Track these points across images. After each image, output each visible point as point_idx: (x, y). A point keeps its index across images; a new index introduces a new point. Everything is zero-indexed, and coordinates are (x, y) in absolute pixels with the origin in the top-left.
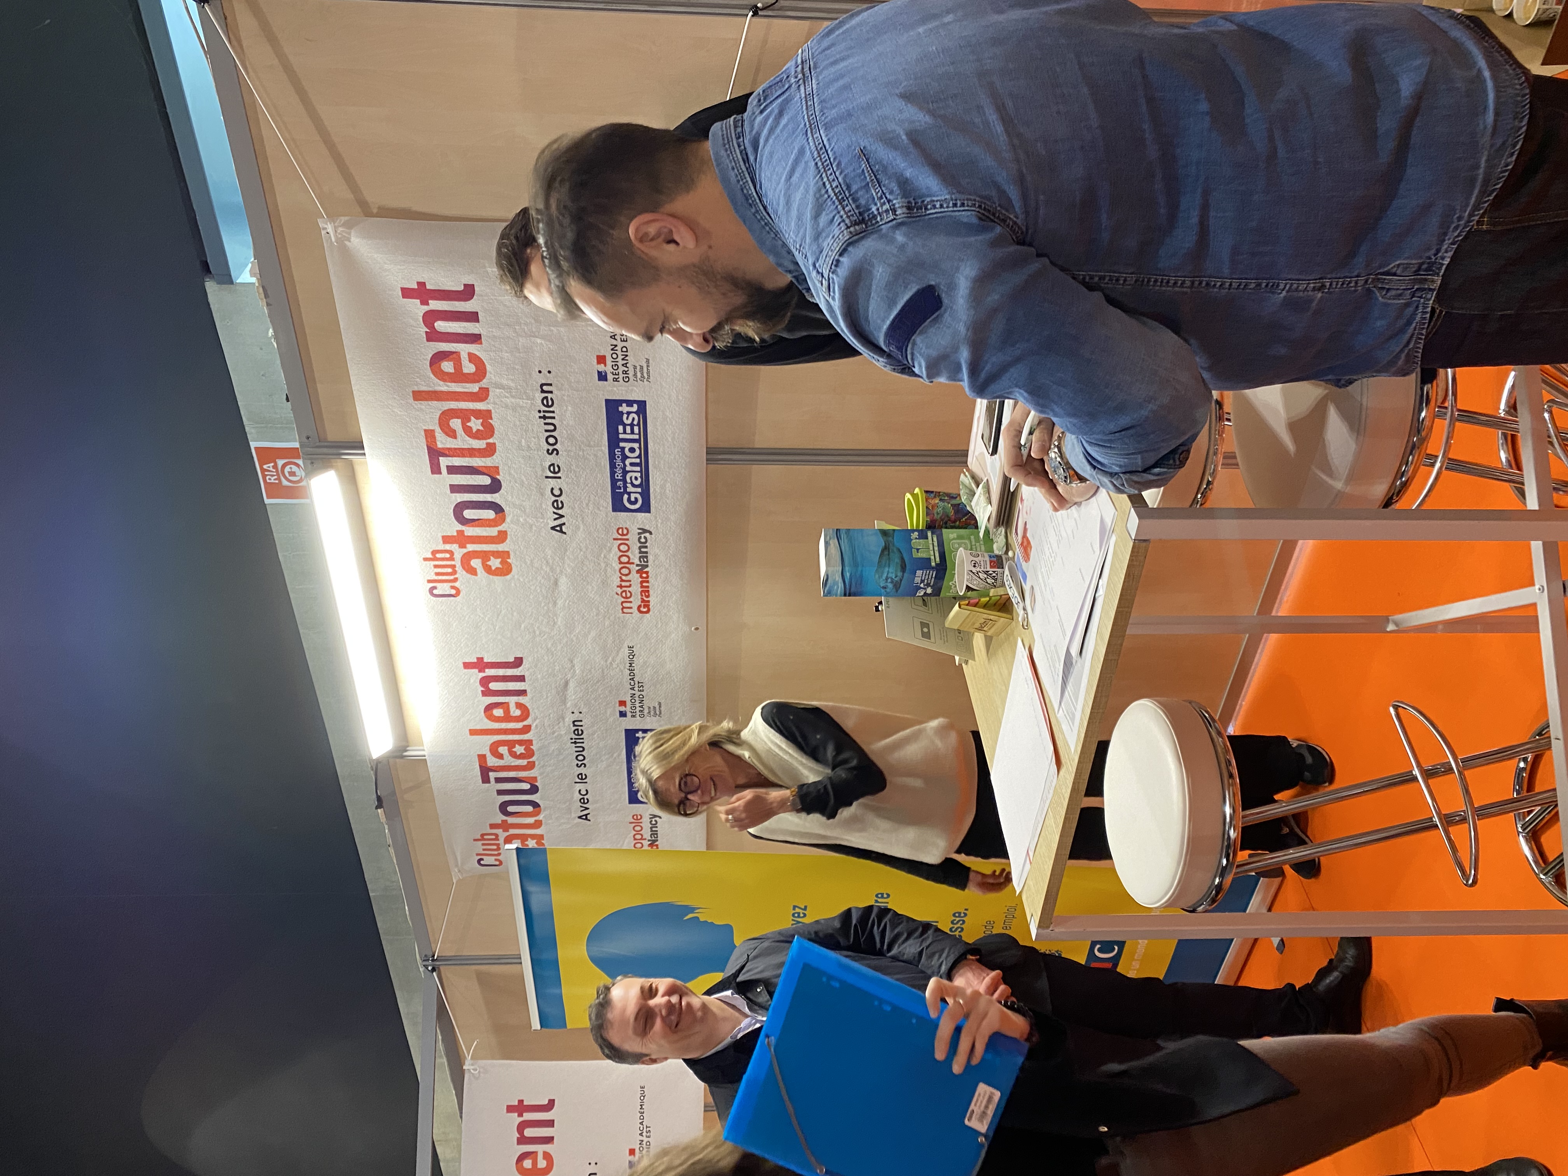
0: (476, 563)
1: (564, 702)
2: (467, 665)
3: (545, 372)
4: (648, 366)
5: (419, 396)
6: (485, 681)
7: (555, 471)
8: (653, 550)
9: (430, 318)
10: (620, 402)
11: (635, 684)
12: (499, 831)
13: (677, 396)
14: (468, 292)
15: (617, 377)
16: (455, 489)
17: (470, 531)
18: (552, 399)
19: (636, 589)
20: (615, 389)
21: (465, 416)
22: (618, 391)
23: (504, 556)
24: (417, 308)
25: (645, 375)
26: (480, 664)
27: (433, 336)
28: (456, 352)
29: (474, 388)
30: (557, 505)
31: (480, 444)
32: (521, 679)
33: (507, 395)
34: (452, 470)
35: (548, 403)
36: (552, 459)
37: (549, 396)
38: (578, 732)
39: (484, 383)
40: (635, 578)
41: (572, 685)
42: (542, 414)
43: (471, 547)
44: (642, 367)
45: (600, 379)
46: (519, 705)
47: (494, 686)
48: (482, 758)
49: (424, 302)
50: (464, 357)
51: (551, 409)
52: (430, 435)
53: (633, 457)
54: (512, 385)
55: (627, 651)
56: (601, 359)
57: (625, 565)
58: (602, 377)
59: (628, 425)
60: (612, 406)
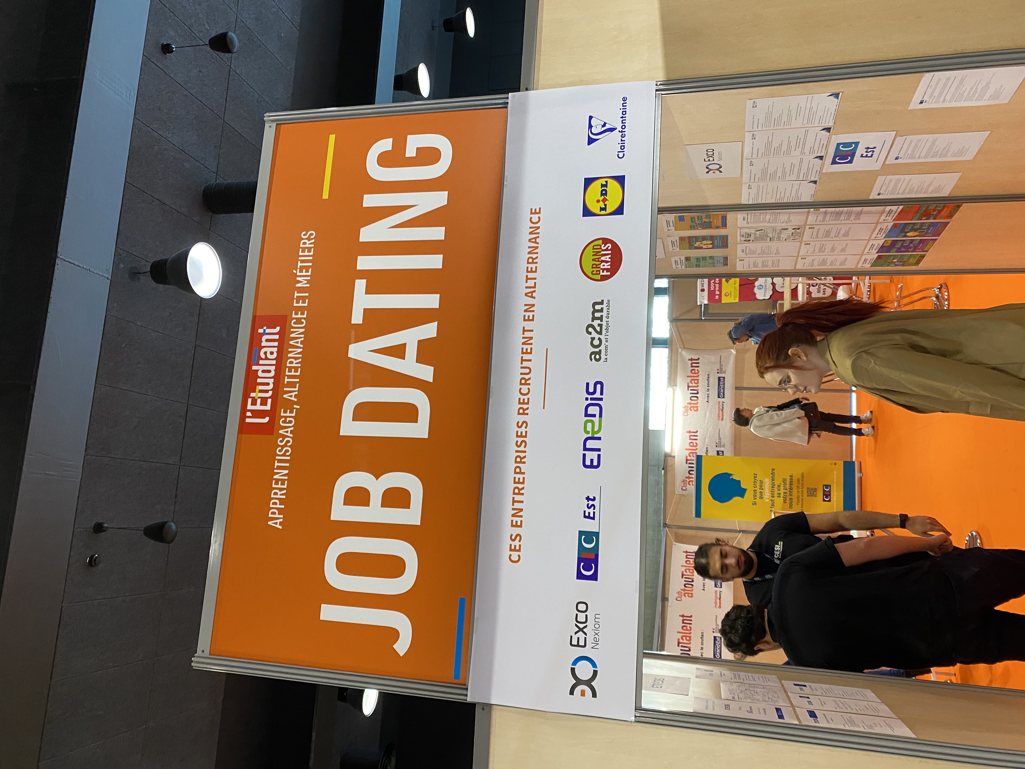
0: (692, 409)
1: (705, 442)
2: (687, 432)
3: (708, 372)
5: (688, 377)
6: (690, 436)
7: (708, 390)
8: (724, 406)
9: (692, 364)
10: (721, 377)
11: (720, 438)
12: (687, 479)
14: (698, 359)
15: (720, 371)
16: (691, 393)
17: (692, 402)
19: (721, 415)
21: (694, 380)
22: (720, 375)
23: (697, 407)
24: (690, 362)
25: (725, 373)
26: (690, 432)
27: (692, 366)
29: (696, 375)
30: (708, 397)
31: (696, 385)
32: (697, 436)
33: (702, 376)
34: (691, 390)
35: (708, 377)
36: (708, 388)
38: (707, 451)
39: (699, 374)
40: (721, 412)
41: (707, 438)
42: (707, 380)
43: (692, 405)
45: (718, 373)
46: (696, 443)
47: (692, 438)
48: (687, 456)
50: (696, 370)
51: (709, 379)
52: (688, 383)
53: (722, 387)
54: (703, 374)
55: (718, 430)
56: (718, 370)
57: (719, 409)
59: (722, 381)
60: (719, 378)
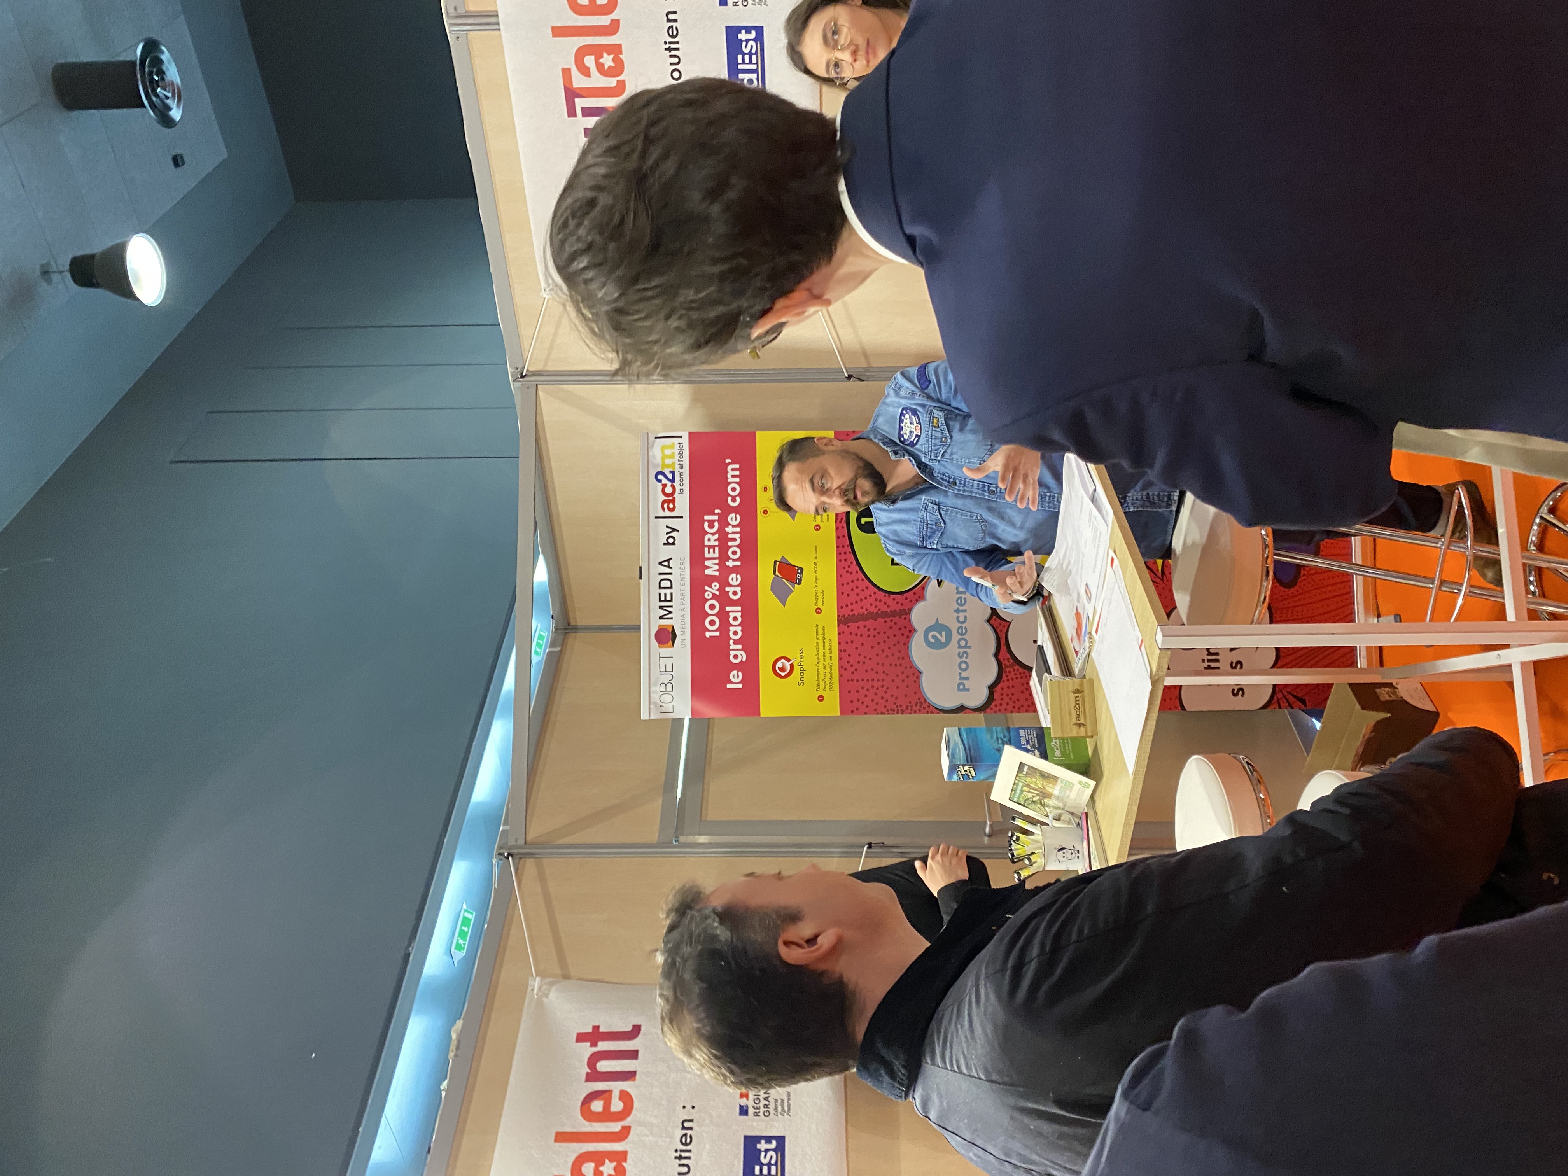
3: (689, 1107)
4: (789, 1099)
5: (560, 1137)
9: (595, 1058)
10: (758, 1139)
13: (817, 1129)
14: (635, 1032)
15: (757, 1111)
18: (691, 1137)
20: (755, 1124)
21: (600, 1159)
22: (758, 1126)
25: (786, 1108)
27: (594, 1075)
28: (609, 1091)
29: (616, 1127)
33: (648, 1133)
35: (686, 1140)
37: (689, 1132)
39: (626, 1123)
42: (677, 1154)
44: (783, 1101)
45: (741, 1114)
49: (594, 1044)
50: (616, 1094)
51: (688, 1148)
54: (654, 1121)
58: (744, 1111)
59: (765, 1165)
60: (751, 1142)
